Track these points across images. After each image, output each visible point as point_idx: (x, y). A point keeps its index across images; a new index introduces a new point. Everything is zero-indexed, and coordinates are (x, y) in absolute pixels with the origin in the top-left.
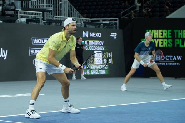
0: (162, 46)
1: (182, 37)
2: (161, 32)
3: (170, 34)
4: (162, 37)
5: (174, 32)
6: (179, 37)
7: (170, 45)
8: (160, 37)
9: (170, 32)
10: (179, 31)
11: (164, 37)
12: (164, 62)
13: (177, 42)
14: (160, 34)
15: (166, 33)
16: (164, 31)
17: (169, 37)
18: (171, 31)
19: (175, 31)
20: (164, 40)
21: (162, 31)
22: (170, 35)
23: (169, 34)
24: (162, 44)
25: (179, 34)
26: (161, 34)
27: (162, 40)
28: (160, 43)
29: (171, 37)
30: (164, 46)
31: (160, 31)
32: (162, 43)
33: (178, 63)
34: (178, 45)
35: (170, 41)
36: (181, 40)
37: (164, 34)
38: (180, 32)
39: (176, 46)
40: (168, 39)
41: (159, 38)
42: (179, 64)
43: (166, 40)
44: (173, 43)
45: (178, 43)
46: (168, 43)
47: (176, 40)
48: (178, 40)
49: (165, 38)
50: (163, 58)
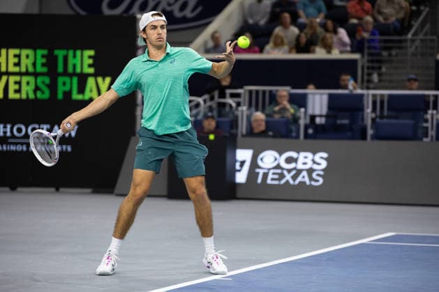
0: (17, 96)
1: (78, 70)
2: (15, 56)
3: (44, 60)
4: (16, 69)
5: (56, 57)
6: (70, 70)
7: (43, 93)
8: (12, 69)
9: (43, 56)
10: (71, 53)
11: (23, 70)
12: (22, 144)
13: (64, 84)
14: (12, 60)
15: (29, 58)
16: (24, 52)
17: (39, 69)
18: (45, 52)
19: (60, 53)
20: (25, 79)
21: (17, 51)
22: (43, 65)
23: (40, 61)
24: (18, 91)
25: (71, 61)
26: (16, 60)
27: (17, 78)
28: (12, 87)
29: (45, 70)
30: (24, 96)
31: (12, 52)
32: (17, 87)
33: (67, 144)
34: (68, 94)
35: (43, 82)
36: (75, 80)
37: (24, 61)
38: (75, 56)
39: (60, 96)
40: (36, 75)
41: (8, 74)
42: (69, 149)
43: (31, 79)
44: (53, 87)
45: (67, 88)
46: (37, 89)
47: (61, 80)
48: (67, 79)
49: (27, 73)
50: (19, 130)
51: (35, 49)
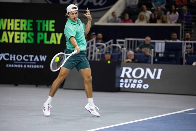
51: (27, 19)
